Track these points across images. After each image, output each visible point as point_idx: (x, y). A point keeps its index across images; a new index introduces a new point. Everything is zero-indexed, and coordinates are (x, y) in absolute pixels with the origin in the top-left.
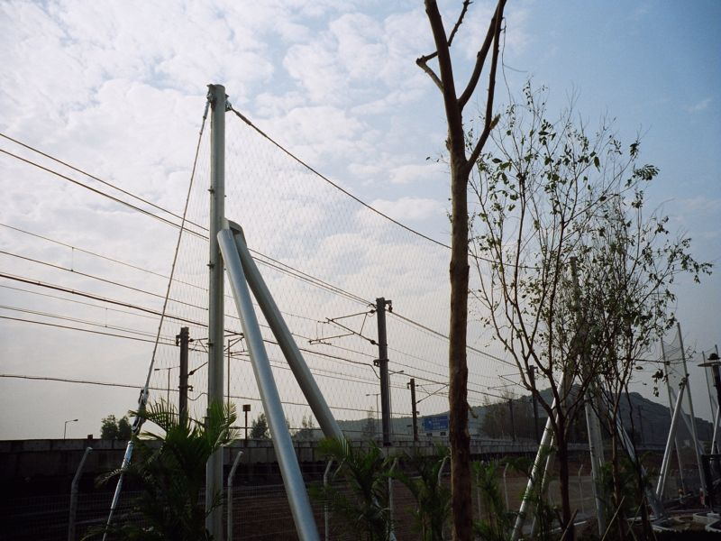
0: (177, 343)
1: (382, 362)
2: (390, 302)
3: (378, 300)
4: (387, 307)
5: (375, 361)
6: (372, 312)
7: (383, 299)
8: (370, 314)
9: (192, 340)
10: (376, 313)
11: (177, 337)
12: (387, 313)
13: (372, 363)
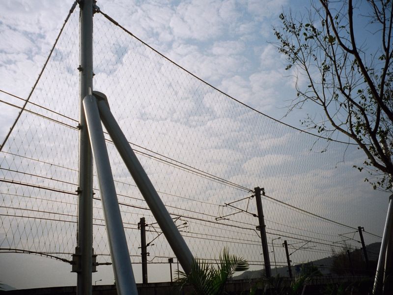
0: (139, 227)
1: (262, 227)
2: (263, 189)
3: (255, 189)
4: (262, 192)
5: (257, 227)
6: (253, 196)
7: (258, 188)
8: (251, 198)
9: (147, 225)
10: (255, 197)
11: (139, 224)
12: (261, 196)
13: (255, 229)
